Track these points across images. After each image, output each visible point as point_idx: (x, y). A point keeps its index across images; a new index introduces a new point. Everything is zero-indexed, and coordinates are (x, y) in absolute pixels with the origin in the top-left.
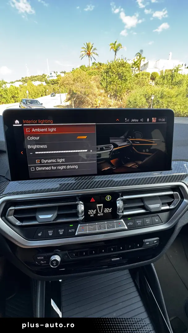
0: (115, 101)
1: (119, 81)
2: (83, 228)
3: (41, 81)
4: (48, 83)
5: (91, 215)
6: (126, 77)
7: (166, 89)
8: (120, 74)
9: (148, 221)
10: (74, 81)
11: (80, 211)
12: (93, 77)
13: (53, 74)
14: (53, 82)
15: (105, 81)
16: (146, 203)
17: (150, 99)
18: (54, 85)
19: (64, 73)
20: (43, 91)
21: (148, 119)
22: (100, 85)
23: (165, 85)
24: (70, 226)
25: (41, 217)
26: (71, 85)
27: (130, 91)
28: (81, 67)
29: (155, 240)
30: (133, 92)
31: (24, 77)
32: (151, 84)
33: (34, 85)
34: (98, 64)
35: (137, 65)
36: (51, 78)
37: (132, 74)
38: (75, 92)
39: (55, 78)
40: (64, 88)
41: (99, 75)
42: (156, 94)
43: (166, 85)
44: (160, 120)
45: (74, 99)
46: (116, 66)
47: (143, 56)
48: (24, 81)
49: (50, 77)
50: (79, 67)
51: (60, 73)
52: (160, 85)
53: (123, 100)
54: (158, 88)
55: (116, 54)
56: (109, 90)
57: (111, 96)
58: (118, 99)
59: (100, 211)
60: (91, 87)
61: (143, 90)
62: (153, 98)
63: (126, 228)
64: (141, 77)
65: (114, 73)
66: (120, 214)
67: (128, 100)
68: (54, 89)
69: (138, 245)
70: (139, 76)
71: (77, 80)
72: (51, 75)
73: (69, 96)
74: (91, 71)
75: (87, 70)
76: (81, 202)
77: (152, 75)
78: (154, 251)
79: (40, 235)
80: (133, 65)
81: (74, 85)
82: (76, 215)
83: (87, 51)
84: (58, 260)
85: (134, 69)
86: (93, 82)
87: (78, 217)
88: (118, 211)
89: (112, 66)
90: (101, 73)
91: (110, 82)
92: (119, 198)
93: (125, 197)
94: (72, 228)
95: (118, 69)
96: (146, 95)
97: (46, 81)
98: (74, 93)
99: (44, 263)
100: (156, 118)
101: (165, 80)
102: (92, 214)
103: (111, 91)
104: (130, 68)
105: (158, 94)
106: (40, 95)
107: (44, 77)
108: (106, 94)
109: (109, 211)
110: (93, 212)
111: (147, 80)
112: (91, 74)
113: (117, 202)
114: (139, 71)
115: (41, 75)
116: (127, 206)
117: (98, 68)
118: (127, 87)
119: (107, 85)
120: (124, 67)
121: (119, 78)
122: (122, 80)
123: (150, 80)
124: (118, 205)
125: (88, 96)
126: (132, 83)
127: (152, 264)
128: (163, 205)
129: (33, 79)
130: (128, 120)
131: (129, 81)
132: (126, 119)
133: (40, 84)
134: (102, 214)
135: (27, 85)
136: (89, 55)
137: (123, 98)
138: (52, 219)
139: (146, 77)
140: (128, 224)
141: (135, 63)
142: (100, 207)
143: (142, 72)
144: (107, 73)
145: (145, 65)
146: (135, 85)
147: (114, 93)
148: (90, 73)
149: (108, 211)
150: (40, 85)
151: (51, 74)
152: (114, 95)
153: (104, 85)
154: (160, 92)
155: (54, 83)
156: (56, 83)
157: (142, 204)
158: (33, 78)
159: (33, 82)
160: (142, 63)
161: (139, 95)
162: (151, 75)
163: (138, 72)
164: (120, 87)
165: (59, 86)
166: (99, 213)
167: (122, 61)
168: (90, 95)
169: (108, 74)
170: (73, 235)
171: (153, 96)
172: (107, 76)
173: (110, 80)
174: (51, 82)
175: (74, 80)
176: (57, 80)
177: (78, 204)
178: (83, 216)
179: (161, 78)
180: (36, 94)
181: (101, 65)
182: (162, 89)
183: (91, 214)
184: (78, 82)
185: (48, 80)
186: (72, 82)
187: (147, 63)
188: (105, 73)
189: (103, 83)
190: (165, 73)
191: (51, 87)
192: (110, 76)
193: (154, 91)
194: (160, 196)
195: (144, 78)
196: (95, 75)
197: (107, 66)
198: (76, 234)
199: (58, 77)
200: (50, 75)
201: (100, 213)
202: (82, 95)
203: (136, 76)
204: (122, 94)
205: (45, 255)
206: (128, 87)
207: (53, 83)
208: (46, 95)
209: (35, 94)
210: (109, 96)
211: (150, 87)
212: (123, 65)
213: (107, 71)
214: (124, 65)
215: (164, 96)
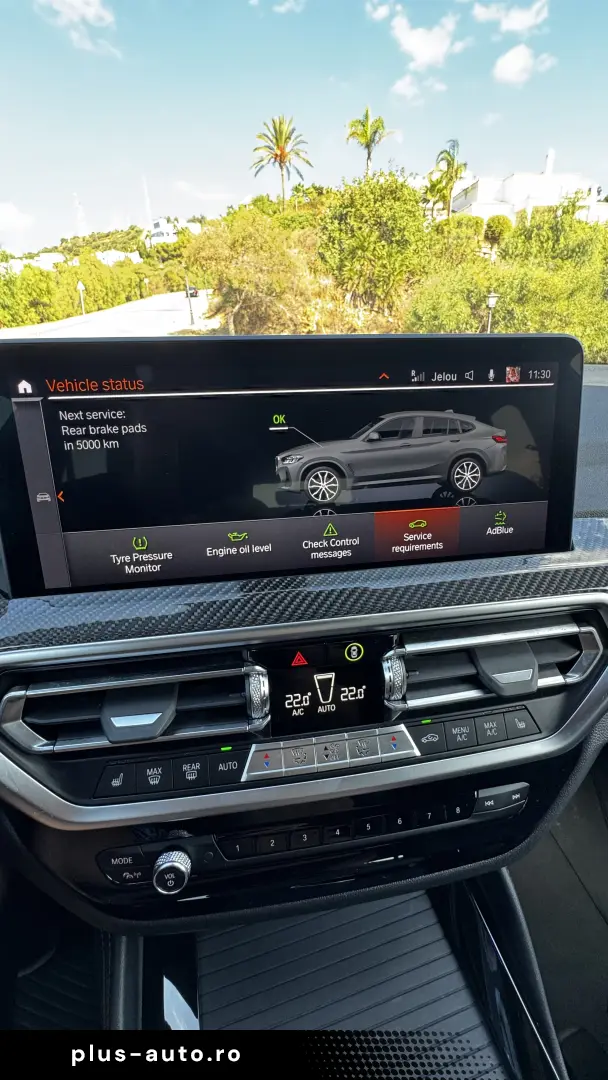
0: (368, 313)
1: (383, 249)
2: (267, 757)
3: (124, 249)
4: (148, 256)
5: (294, 713)
6: (406, 233)
7: (537, 272)
8: (386, 223)
9: (490, 726)
10: (233, 246)
11: (256, 698)
12: (297, 233)
13: (165, 227)
14: (163, 253)
15: (337, 246)
16: (487, 666)
17: (484, 306)
18: (166, 263)
19: (200, 222)
20: (134, 284)
21: (492, 371)
22: (319, 262)
23: (531, 258)
24: (223, 749)
25: (119, 722)
26: (223, 263)
27: (419, 281)
28: (255, 202)
29: (515, 792)
30: (428, 283)
31: (68, 236)
32: (487, 256)
33: (101, 265)
34: (312, 190)
35: (440, 191)
36: (156, 241)
37: (425, 224)
38: (236, 285)
39: (171, 240)
40: (201, 273)
41: (315, 227)
42: (501, 290)
43: (536, 257)
44: (534, 374)
45: (233, 307)
46: (371, 196)
47: (458, 160)
48: (70, 250)
49: (153, 236)
50: (248, 199)
51: (189, 221)
52: (518, 258)
53: (394, 309)
54: (510, 270)
55: (372, 156)
56: (351, 279)
57: (354, 296)
58: (379, 308)
59: (326, 698)
60: (290, 268)
61: (459, 276)
62: (492, 302)
63: (417, 753)
64: (454, 232)
65: (366, 222)
66: (395, 705)
67: (411, 309)
68: (170, 276)
69: (458, 810)
70: (446, 229)
71: (242, 245)
72: (158, 230)
73: (218, 300)
74: (289, 213)
75: (275, 213)
76: (258, 668)
77: (489, 227)
78: (513, 829)
79: (116, 783)
80: (426, 193)
81: (234, 262)
82: (242, 712)
83: (275, 148)
84: (183, 868)
85: (430, 205)
86: (296, 251)
87: (249, 719)
88: (386, 696)
89: (358, 197)
90: (322, 220)
91: (353, 252)
92: (391, 653)
93: (411, 648)
94: (227, 757)
95: (377, 205)
96: (470, 292)
97: (142, 250)
98: (236, 290)
99: (135, 879)
100: (518, 369)
101: (533, 241)
102: (297, 709)
103: (356, 282)
104: (417, 202)
105: (509, 290)
106: (123, 296)
107: (133, 238)
108: (339, 290)
109: (356, 695)
110: (301, 702)
111: (474, 244)
112: (289, 225)
113: (385, 665)
114: (446, 211)
115: (126, 229)
116: (419, 677)
117: (312, 205)
118: (407, 267)
119: (341, 260)
120: (399, 199)
121: (381, 237)
122: (392, 242)
123: (482, 244)
124: (387, 675)
125: (279, 297)
126: (422, 254)
127: (505, 871)
128: (543, 673)
129: (99, 242)
130: (422, 377)
131: (414, 247)
132: (413, 373)
133: (122, 259)
134: (332, 708)
135: (78, 264)
136: (280, 159)
137: (393, 303)
138: (160, 730)
139: (470, 232)
140: (424, 740)
141: (433, 186)
142: (325, 684)
143: (457, 215)
144: (341, 220)
145: (466, 191)
146: (434, 258)
147: (364, 286)
148: (286, 222)
149: (352, 696)
150: (121, 265)
151: (157, 225)
152: (365, 293)
153: (333, 260)
154: (516, 282)
155: (168, 255)
156: (173, 256)
157: (470, 671)
158: (97, 242)
159: (99, 255)
160: (458, 187)
161: (449, 294)
162: (485, 227)
163: (445, 217)
164: (384, 266)
165: (184, 265)
166: (322, 705)
167: (390, 179)
168: (288, 296)
169: (346, 224)
170: (231, 782)
171: (493, 294)
172: (341, 230)
173: (353, 243)
174: (158, 252)
175: (233, 244)
176: (177, 245)
177: (248, 675)
178: (267, 715)
179: (521, 235)
180: (110, 294)
181: (320, 194)
182: (522, 271)
183: (294, 708)
184: (246, 250)
185: (148, 246)
186: (227, 252)
187: (474, 186)
188: (336, 222)
189: (327, 255)
190: (533, 218)
191: (160, 271)
192: (352, 231)
193: (497, 280)
194: (531, 642)
195: (462, 235)
196: (303, 228)
197: (342, 196)
198: (244, 778)
199: (181, 236)
200: (154, 231)
201: (324, 705)
202: (260, 295)
203: (439, 229)
204: (392, 292)
205: (139, 850)
206: (412, 267)
207: (166, 255)
208: (142, 296)
209: (107, 294)
210: (348, 296)
211: (482, 265)
212: (393, 193)
213: (342, 215)
214: (399, 194)
215: (530, 295)
